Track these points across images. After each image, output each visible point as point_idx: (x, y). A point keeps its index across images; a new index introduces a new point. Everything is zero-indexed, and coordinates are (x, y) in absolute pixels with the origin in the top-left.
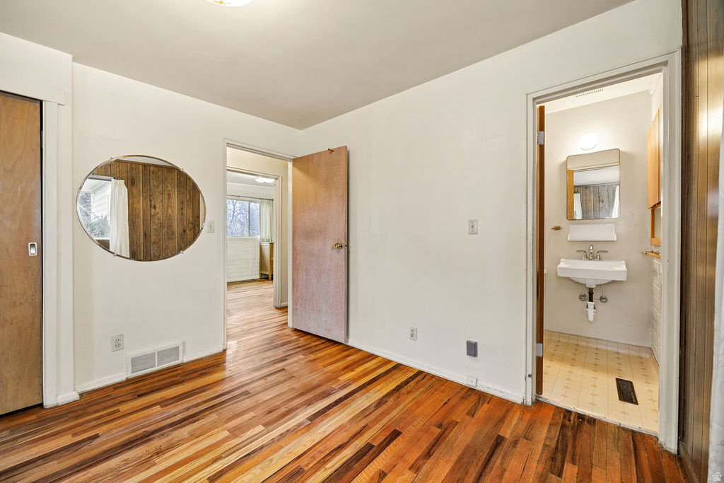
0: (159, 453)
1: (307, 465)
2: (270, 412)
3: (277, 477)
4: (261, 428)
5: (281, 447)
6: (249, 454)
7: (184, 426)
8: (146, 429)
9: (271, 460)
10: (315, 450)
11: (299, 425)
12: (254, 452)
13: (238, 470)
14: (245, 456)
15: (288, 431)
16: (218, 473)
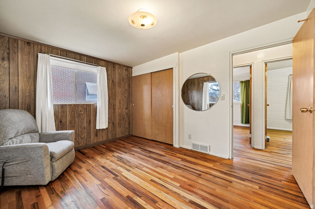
0: (161, 167)
1: (159, 205)
2: (190, 185)
3: (152, 196)
4: (178, 185)
5: (168, 194)
6: (163, 185)
7: (173, 167)
8: (170, 161)
9: (161, 192)
10: (168, 206)
11: (184, 197)
12: (165, 187)
13: (155, 184)
14: (162, 185)
15: (179, 194)
16: (154, 181)
